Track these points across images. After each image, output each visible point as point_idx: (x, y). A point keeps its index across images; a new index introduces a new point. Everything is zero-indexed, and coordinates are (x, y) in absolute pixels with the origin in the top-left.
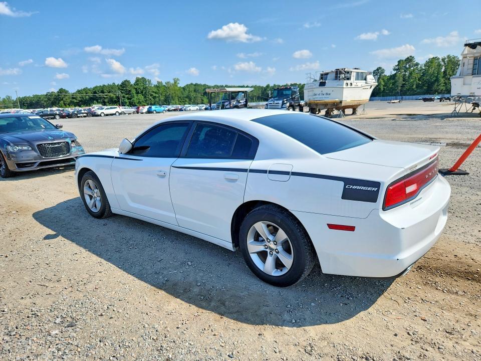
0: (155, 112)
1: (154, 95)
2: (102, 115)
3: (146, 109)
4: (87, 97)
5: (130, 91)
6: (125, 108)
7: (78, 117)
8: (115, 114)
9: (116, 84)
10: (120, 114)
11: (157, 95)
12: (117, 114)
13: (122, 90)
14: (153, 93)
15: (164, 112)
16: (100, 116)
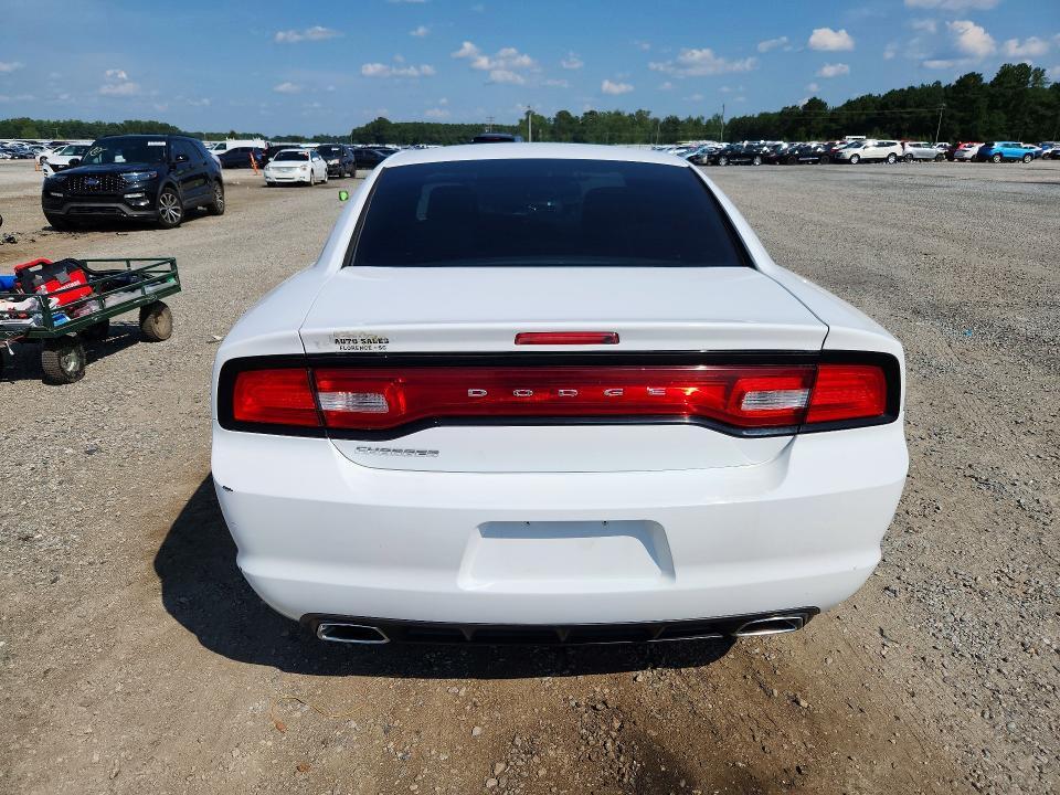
0: (997, 159)
1: (1042, 111)
2: (855, 160)
3: (975, 149)
4: (864, 117)
5: (974, 101)
6: (918, 146)
7: (802, 163)
8: (886, 160)
9: (943, 85)
10: (899, 159)
11: (1049, 113)
12: (892, 159)
13: (953, 99)
14: (1039, 108)
15: (1028, 159)
16: (849, 162)
